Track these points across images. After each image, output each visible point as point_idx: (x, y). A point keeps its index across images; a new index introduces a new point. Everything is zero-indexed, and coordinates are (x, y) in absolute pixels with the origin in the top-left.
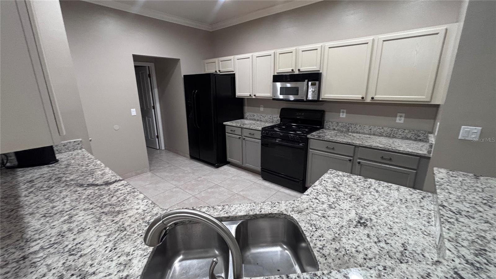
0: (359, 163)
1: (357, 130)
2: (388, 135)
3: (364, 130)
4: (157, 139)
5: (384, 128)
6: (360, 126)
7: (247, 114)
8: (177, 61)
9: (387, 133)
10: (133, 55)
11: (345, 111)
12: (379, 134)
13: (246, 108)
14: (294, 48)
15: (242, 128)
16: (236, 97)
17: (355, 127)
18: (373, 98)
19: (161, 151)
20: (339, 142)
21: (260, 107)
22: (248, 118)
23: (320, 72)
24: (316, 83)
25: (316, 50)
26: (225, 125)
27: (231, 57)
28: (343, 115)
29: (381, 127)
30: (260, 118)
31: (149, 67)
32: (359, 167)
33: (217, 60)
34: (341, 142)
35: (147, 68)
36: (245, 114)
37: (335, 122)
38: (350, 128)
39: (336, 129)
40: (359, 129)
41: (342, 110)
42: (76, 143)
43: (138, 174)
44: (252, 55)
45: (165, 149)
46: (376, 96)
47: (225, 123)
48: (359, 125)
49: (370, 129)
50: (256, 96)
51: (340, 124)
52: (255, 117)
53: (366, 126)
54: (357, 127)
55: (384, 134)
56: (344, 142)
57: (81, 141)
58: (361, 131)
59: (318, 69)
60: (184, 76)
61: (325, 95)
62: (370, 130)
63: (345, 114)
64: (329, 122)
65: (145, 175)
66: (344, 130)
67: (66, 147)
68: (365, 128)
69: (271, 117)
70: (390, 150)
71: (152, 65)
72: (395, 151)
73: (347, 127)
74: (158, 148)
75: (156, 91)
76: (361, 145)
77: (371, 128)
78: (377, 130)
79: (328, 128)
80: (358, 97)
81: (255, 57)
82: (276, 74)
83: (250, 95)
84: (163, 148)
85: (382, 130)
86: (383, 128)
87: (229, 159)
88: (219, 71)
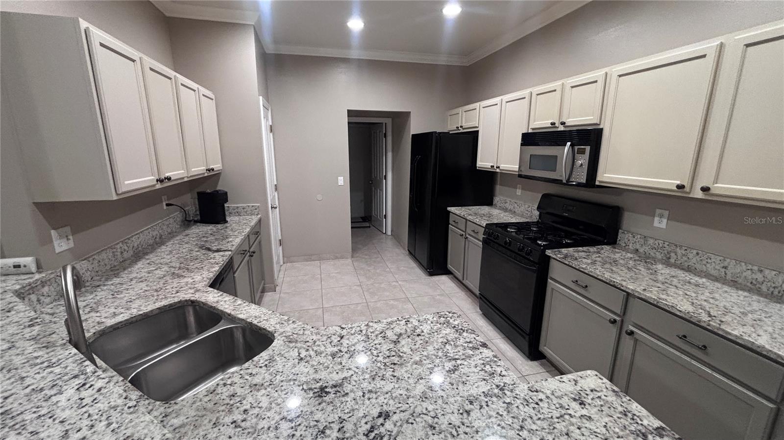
0: (631, 333)
1: (690, 264)
2: (776, 293)
3: (708, 265)
4: (384, 220)
5: (767, 272)
6: (698, 254)
7: (496, 200)
8: (408, 114)
9: (774, 288)
10: (348, 110)
11: (666, 213)
12: (749, 284)
13: (498, 188)
14: (560, 83)
15: (466, 220)
16: (477, 168)
17: (684, 255)
18: (705, 189)
19: (387, 236)
20: (596, 276)
21: (516, 188)
22: (499, 205)
23: (601, 127)
24: (585, 148)
25: (595, 84)
26: (449, 212)
27: (477, 105)
28: (660, 223)
29: (756, 268)
30: (514, 208)
31: (386, 123)
32: (632, 342)
33: (461, 110)
34: (599, 277)
35: (384, 124)
36: (494, 198)
37: (639, 236)
38: (673, 255)
39: (641, 250)
40: (694, 260)
41: (658, 211)
42: (253, 208)
43: (336, 258)
44: (502, 99)
45: (392, 234)
46: (716, 185)
47: (449, 209)
48: (695, 252)
49: (722, 265)
50: (501, 168)
51: (651, 241)
52: (507, 205)
53: (712, 256)
54: (691, 256)
55: (764, 288)
56: (604, 279)
57: (258, 207)
58: (698, 266)
59: (595, 122)
60: (412, 135)
61: (606, 175)
62: (723, 270)
63: (665, 221)
64: (628, 232)
65: (342, 261)
66: (659, 256)
67: (245, 210)
68: (709, 261)
69: (530, 208)
70: (703, 324)
71: (388, 121)
72: (716, 330)
73: (666, 252)
74: (384, 232)
75: (390, 155)
76: (636, 294)
77: (726, 264)
78: (745, 274)
79: (624, 245)
80: (669, 183)
81: (505, 102)
82: (530, 131)
83: (492, 167)
84: (389, 233)
85: (759, 277)
86: (761, 271)
87: (450, 267)
88: (461, 127)
